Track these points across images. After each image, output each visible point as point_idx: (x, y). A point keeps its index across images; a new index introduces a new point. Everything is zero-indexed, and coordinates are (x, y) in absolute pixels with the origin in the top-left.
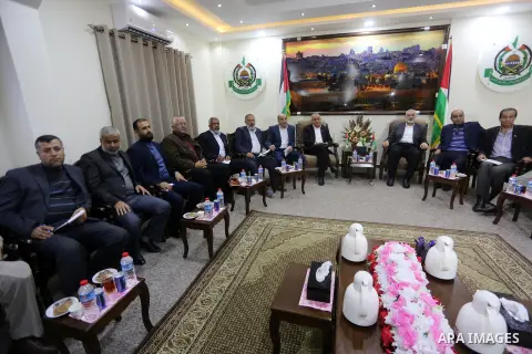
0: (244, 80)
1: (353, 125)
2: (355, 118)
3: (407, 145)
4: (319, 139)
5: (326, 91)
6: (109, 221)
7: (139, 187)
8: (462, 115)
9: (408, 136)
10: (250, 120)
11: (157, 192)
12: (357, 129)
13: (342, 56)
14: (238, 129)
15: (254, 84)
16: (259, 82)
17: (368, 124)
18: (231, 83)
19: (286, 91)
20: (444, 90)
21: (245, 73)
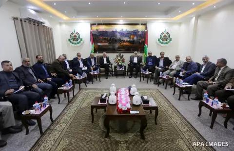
0: (75, 39)
1: (117, 57)
2: (118, 54)
3: (135, 63)
4: (105, 62)
5: (107, 44)
7: (39, 80)
8: (151, 53)
9: (136, 60)
10: (79, 55)
11: (46, 81)
12: (119, 58)
13: (113, 31)
14: (74, 59)
15: (79, 41)
16: (81, 40)
17: (123, 56)
18: (69, 40)
19: (92, 44)
20: (146, 45)
21: (75, 36)
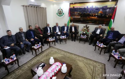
0: (60, 13)
1: (84, 27)
5: (79, 17)
6: (18, 46)
12: (85, 28)
15: (62, 14)
16: (63, 14)
17: (88, 27)
19: (69, 17)
20: (112, 20)
